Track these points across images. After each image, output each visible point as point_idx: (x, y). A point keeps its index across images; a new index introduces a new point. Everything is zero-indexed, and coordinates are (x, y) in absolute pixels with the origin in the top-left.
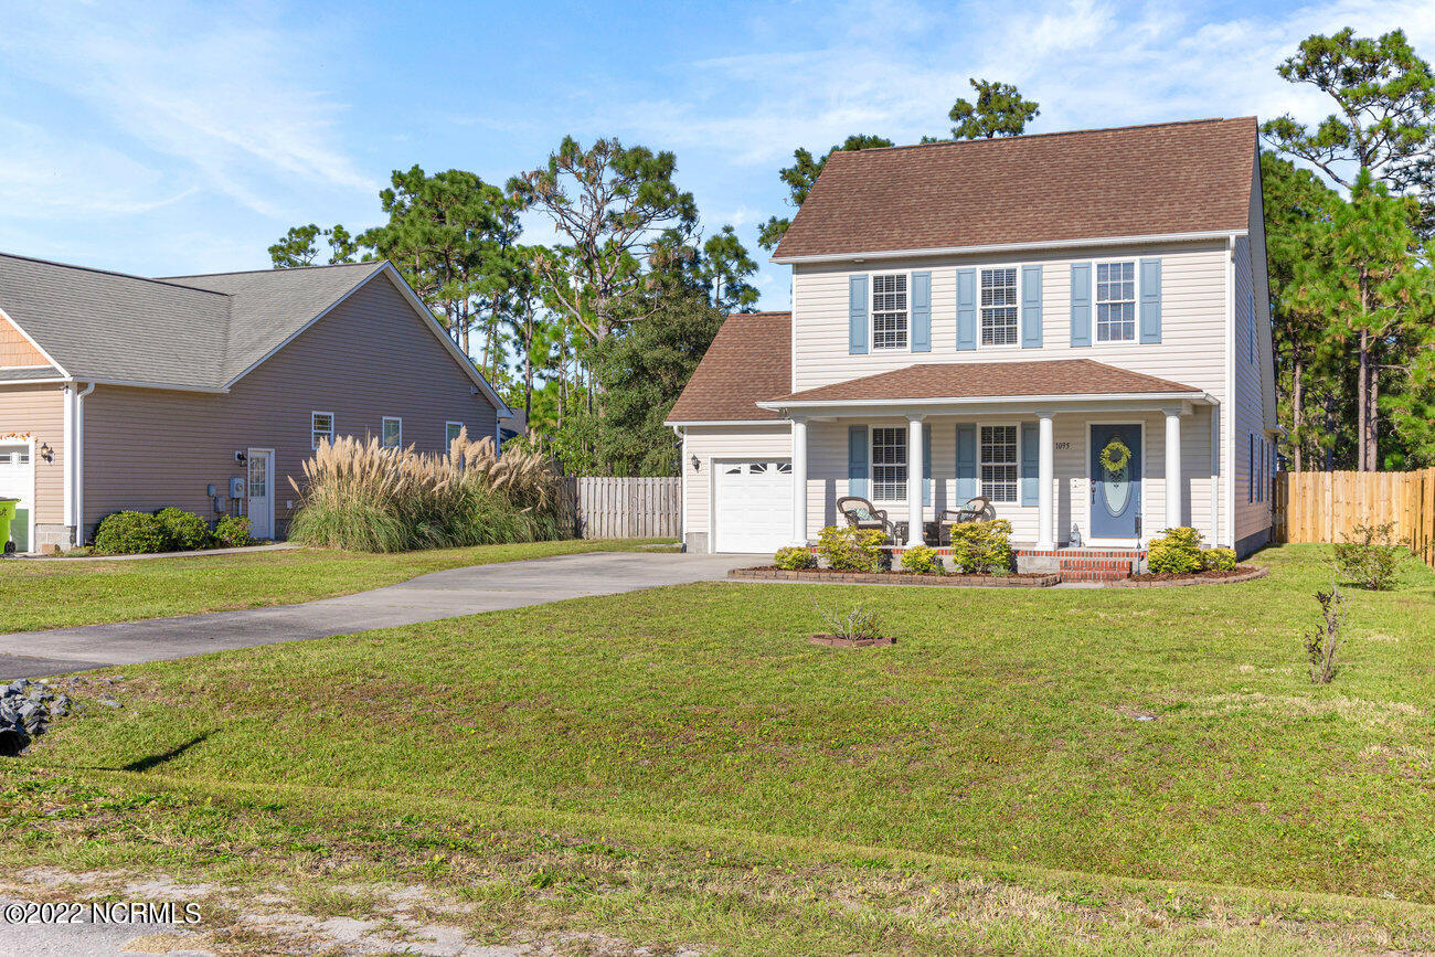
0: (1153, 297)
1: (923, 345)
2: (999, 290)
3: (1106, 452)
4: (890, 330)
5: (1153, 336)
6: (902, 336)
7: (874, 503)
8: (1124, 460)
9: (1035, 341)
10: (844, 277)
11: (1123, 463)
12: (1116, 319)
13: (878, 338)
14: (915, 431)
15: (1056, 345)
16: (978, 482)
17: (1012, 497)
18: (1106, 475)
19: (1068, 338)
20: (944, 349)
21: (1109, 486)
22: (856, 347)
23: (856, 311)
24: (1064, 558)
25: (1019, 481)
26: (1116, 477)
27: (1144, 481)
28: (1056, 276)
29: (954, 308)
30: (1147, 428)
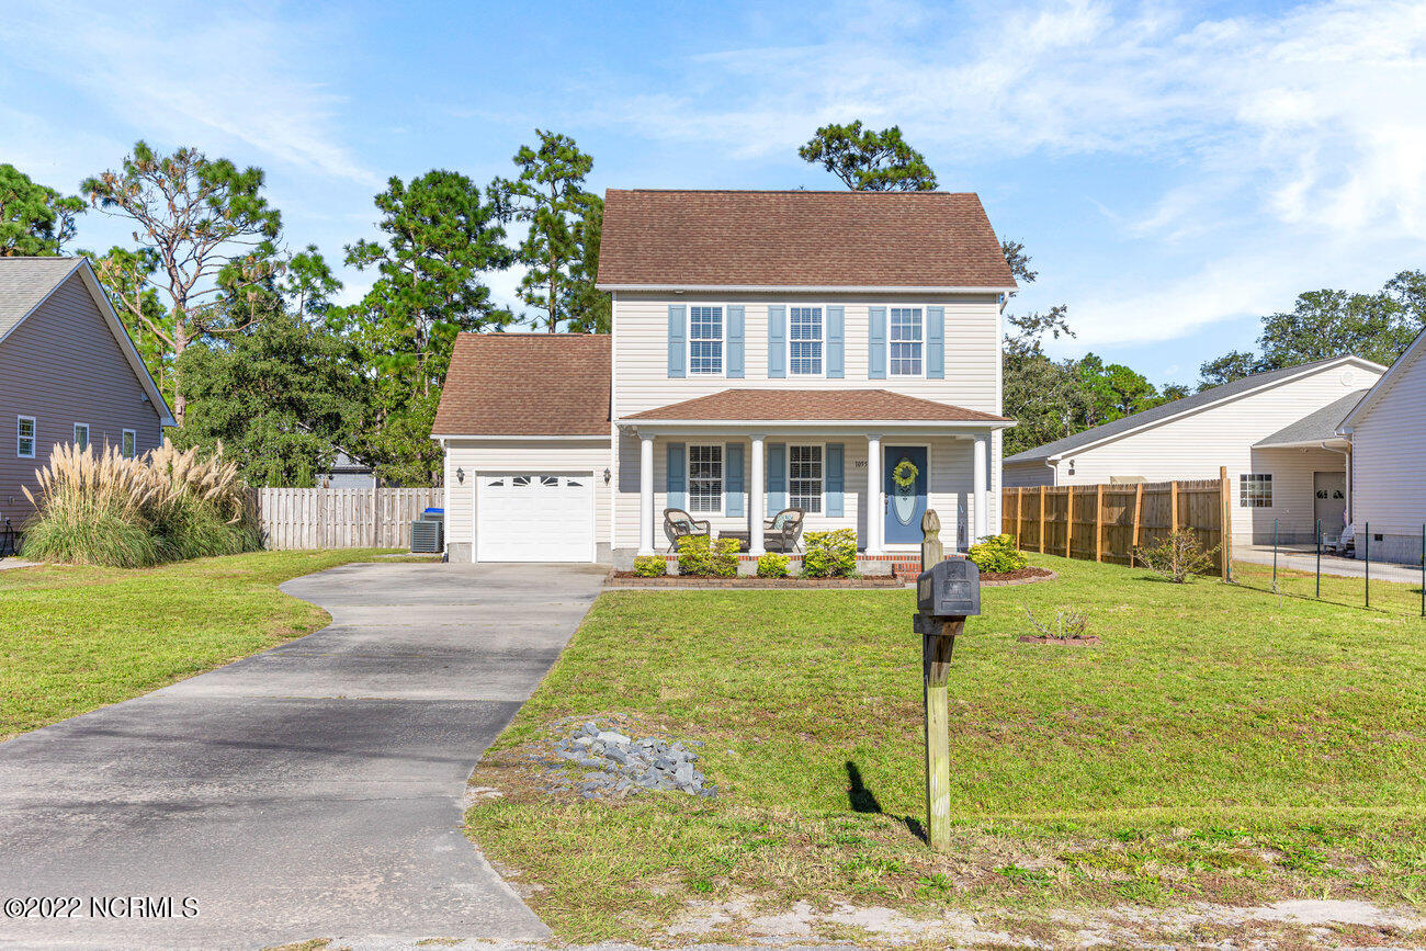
0: (938, 339)
1: (737, 371)
2: (806, 327)
3: (899, 470)
4: (706, 357)
5: (937, 372)
6: (718, 363)
7: (690, 514)
8: (913, 476)
9: (837, 371)
10: (664, 306)
11: (911, 480)
12: (906, 357)
13: (695, 363)
14: (758, 449)
15: (856, 378)
16: (788, 495)
17: (817, 508)
18: (897, 491)
19: (867, 371)
20: (756, 377)
21: (899, 499)
22: (675, 371)
23: (675, 338)
24: (892, 562)
25: (824, 496)
26: (905, 492)
27: (930, 495)
28: (857, 316)
29: (766, 340)
30: (932, 450)
